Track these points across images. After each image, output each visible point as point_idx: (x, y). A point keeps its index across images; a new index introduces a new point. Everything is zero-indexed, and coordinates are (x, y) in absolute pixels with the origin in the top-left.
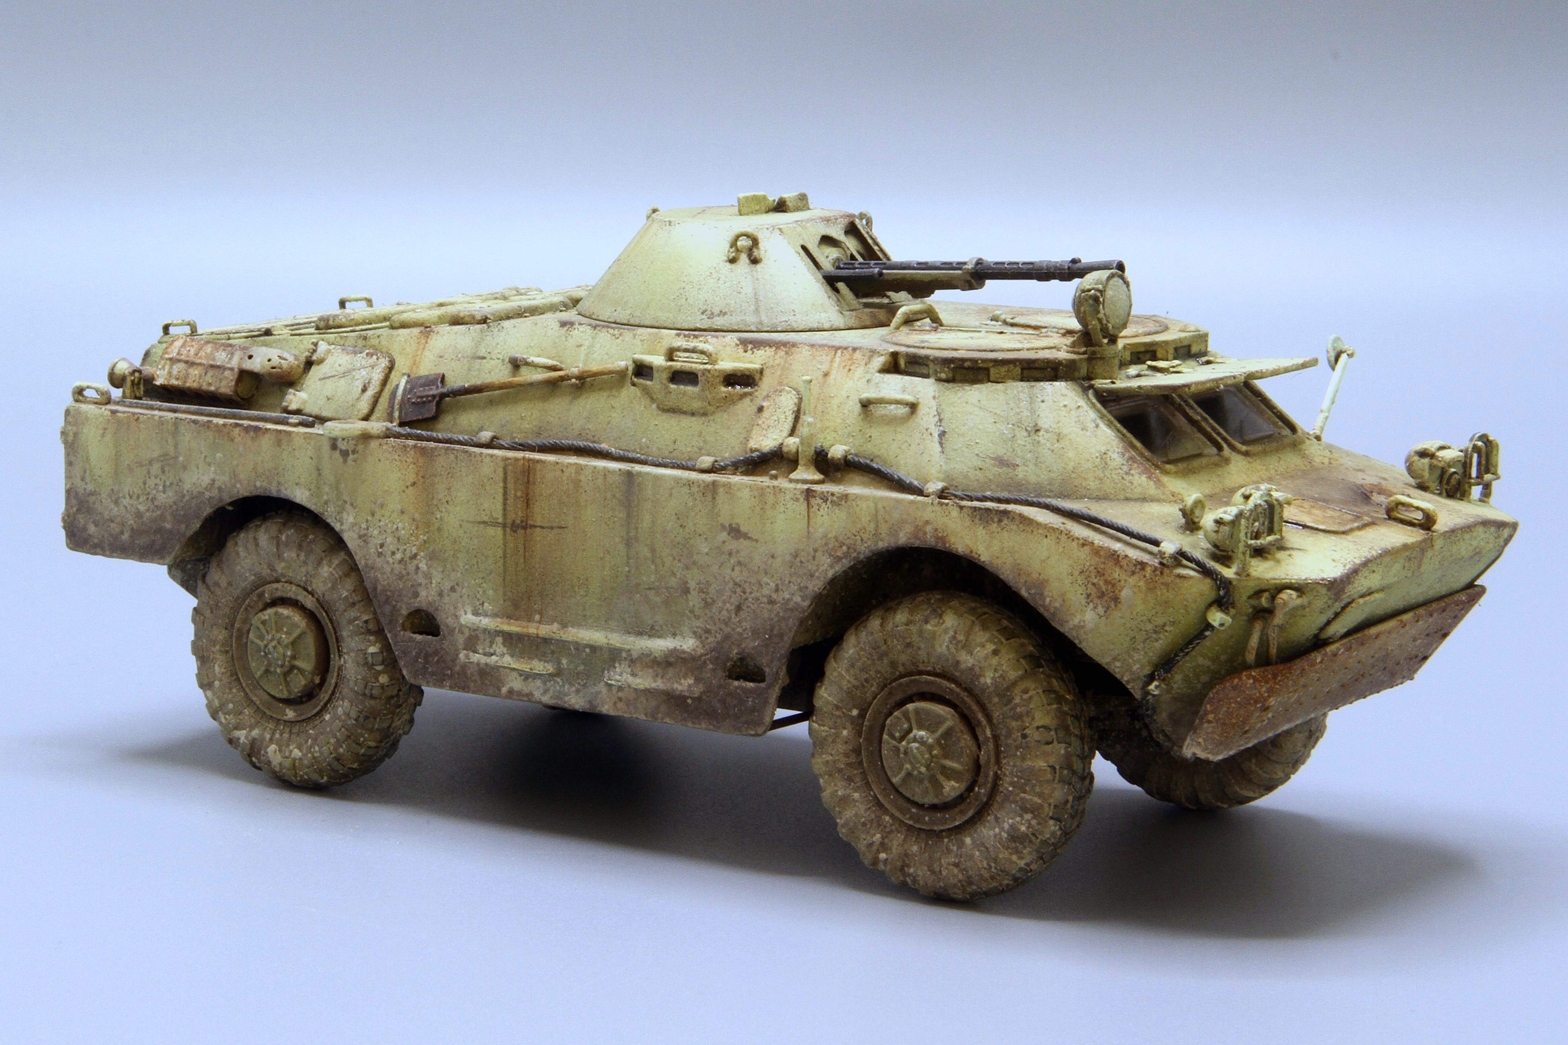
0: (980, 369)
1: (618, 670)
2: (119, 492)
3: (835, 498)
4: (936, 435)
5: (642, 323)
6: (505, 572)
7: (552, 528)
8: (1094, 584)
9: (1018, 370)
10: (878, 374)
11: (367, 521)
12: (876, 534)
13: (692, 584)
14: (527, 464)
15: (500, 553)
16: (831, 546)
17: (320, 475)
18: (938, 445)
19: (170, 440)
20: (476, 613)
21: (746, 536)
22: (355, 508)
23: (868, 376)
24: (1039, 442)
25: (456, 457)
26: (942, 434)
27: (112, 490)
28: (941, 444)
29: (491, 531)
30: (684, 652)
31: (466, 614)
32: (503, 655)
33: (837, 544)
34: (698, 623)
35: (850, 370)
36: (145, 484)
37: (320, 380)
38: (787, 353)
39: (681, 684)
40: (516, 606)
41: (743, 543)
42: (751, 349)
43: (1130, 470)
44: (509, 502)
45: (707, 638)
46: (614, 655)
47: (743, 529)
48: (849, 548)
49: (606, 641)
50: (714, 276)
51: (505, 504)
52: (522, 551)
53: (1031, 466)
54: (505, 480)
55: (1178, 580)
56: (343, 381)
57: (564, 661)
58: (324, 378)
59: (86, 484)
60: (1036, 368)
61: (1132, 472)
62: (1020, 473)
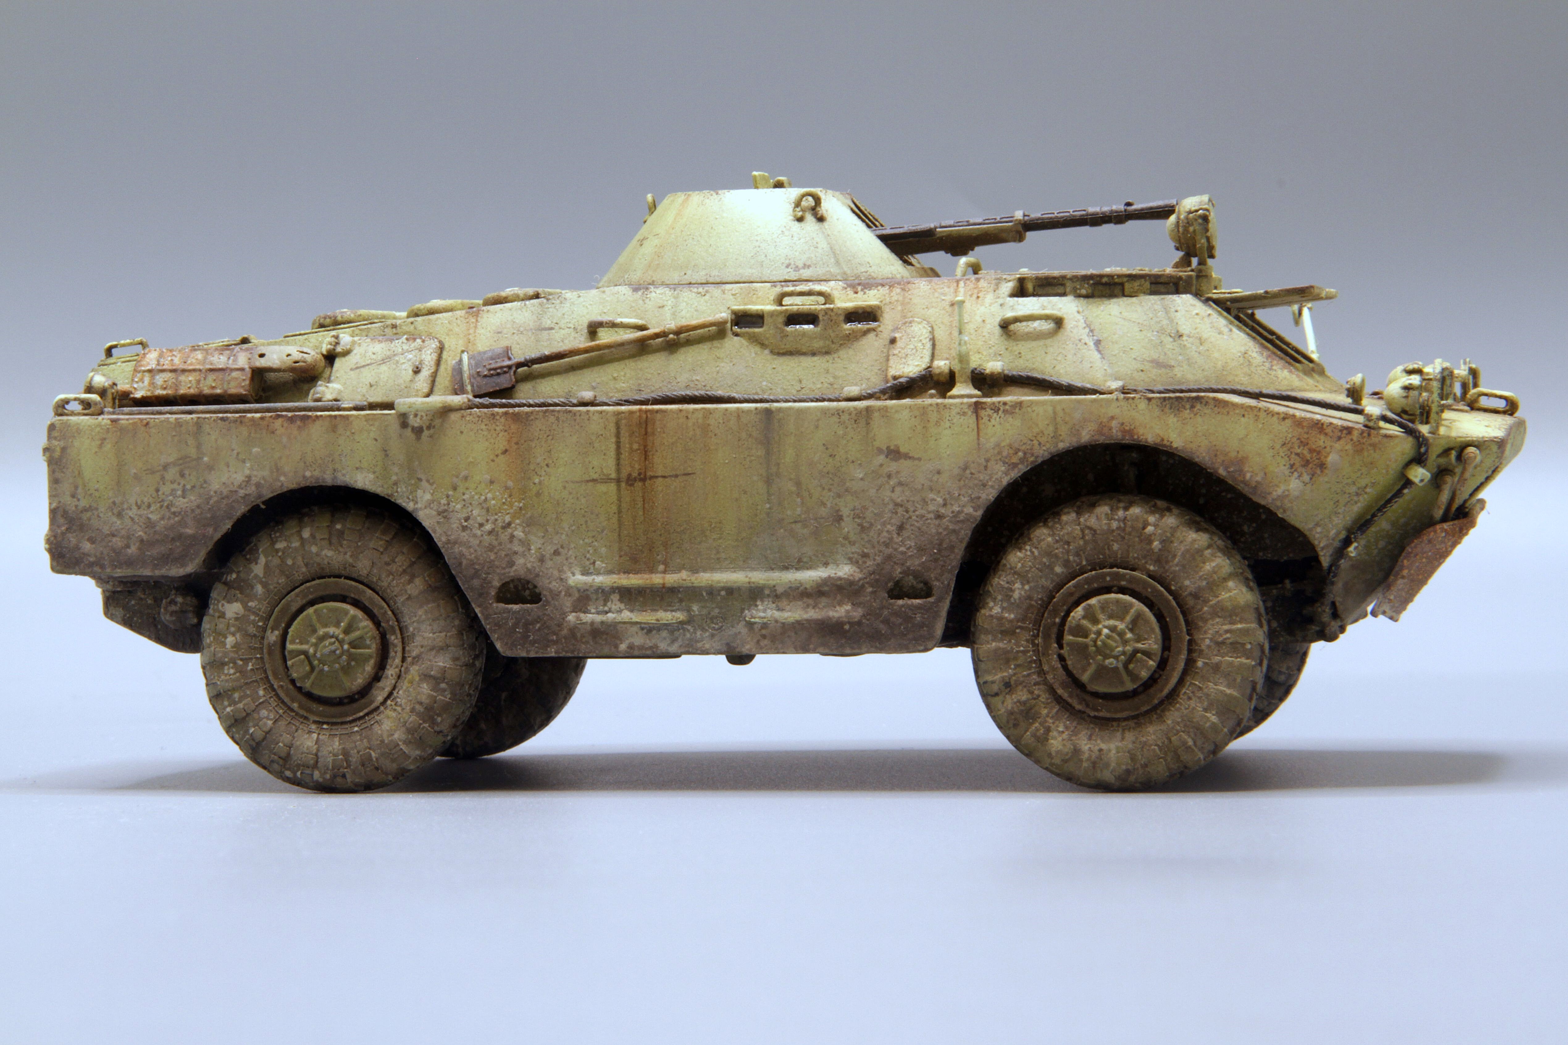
0: (1116, 284)
1: (760, 607)
2: (122, 503)
3: (1007, 407)
4: (1091, 344)
5: (724, 280)
6: (620, 527)
7: (676, 476)
8: (1298, 454)
9: (1147, 285)
10: (1009, 299)
11: (448, 496)
12: (1056, 436)
13: (845, 512)
14: (644, 416)
15: (614, 508)
16: (1005, 454)
17: (387, 455)
18: (1096, 353)
19: (191, 441)
20: (585, 573)
21: (907, 456)
22: (431, 484)
23: (1000, 301)
24: (1185, 346)
25: (558, 419)
26: (1098, 343)
27: (114, 503)
28: (1099, 351)
29: (602, 488)
30: (840, 579)
31: (574, 574)
32: (620, 611)
33: (1011, 452)
34: (854, 549)
35: (978, 297)
36: (157, 490)
37: (352, 369)
38: (903, 290)
39: (837, 611)
40: (634, 560)
41: (904, 464)
42: (862, 290)
43: (1272, 366)
44: (623, 456)
45: (865, 562)
46: (755, 594)
47: (902, 450)
48: (1025, 453)
49: (747, 580)
50: (787, 233)
51: (618, 459)
52: (640, 504)
53: (1185, 367)
54: (618, 435)
55: (1385, 440)
56: (384, 368)
57: (695, 608)
58: (357, 368)
59: (79, 500)
60: (1161, 283)
61: (1274, 368)
62: (1178, 372)
